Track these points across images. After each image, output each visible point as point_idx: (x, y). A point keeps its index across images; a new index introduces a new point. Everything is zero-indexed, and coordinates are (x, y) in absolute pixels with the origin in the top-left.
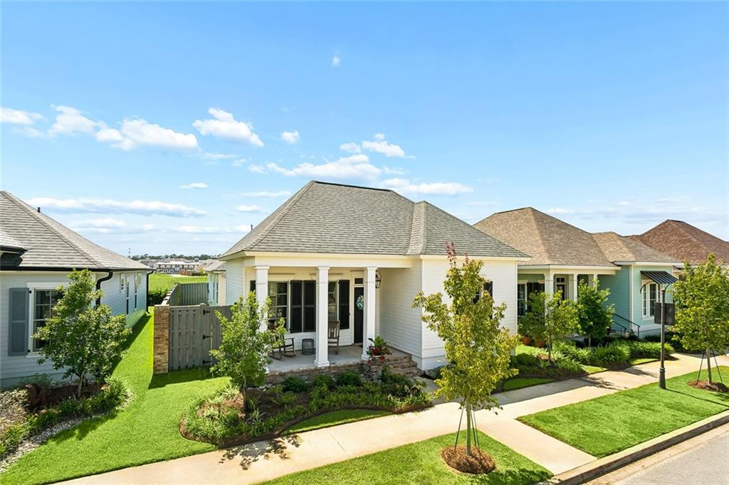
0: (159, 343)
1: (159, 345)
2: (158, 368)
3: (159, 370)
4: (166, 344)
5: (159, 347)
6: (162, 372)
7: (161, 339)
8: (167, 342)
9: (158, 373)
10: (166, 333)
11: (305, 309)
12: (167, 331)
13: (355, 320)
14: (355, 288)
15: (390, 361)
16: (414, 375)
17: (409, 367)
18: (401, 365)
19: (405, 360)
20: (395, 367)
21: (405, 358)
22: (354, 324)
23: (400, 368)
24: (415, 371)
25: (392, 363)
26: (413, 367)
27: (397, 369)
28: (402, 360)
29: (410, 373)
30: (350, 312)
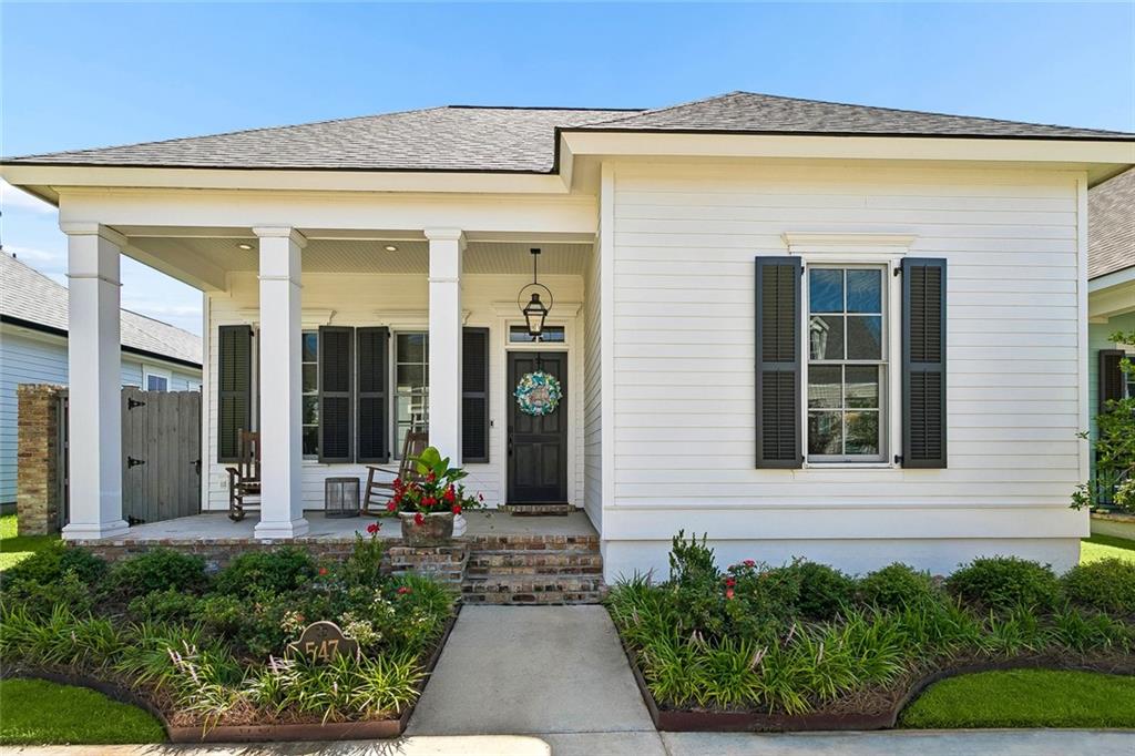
0: (30, 466)
1: (28, 471)
2: (27, 522)
3: (29, 528)
4: (43, 471)
5: (28, 476)
6: (35, 533)
7: (32, 459)
8: (45, 466)
9: (27, 533)
10: (43, 446)
11: (362, 401)
12: (44, 441)
13: (509, 441)
14: (509, 353)
15: (512, 546)
16: (569, 598)
17: (566, 571)
18: (535, 560)
19: (571, 547)
20: (510, 565)
21: (571, 541)
22: (509, 453)
23: (531, 571)
24: (574, 584)
25: (519, 555)
26: (584, 571)
27: (517, 571)
28: (561, 546)
29: (549, 588)
30: (491, 418)
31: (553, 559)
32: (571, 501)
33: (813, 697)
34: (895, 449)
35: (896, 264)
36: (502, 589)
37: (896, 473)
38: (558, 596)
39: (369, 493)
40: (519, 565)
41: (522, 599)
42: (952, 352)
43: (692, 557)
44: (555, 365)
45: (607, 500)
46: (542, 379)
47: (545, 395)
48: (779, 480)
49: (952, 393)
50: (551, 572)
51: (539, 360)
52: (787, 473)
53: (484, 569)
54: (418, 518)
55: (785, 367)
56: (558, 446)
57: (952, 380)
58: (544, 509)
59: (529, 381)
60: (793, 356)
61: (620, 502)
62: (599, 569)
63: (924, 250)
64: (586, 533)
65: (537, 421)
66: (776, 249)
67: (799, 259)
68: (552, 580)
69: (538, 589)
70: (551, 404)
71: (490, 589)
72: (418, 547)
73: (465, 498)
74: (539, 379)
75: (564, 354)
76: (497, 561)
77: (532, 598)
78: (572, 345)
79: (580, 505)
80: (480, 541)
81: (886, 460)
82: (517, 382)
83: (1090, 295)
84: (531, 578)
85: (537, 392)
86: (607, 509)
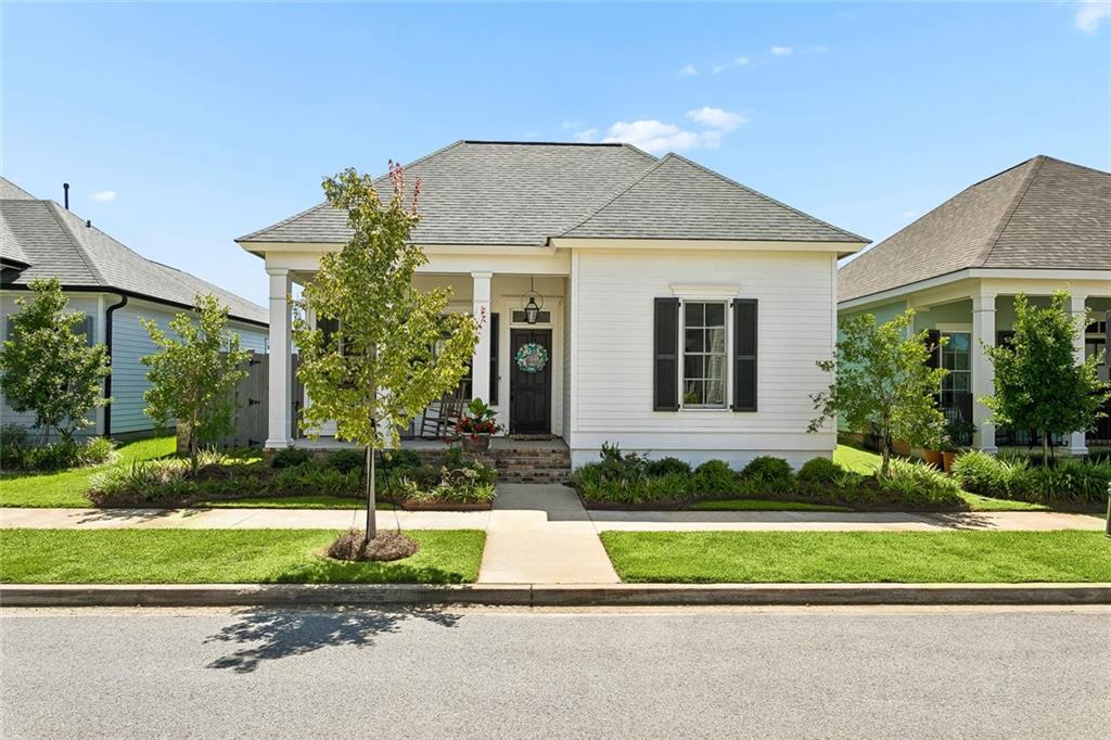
13: (511, 390)
14: (512, 330)
15: (519, 454)
16: (552, 480)
17: (551, 467)
18: (533, 461)
19: (554, 455)
20: (520, 463)
21: (554, 452)
22: (512, 398)
23: (531, 467)
24: (555, 473)
25: (523, 458)
26: (562, 467)
27: (524, 467)
28: (548, 455)
29: (542, 475)
30: (500, 375)
31: (542, 460)
32: (553, 432)
33: (645, 498)
34: (730, 402)
35: (732, 301)
36: (517, 475)
37: (731, 414)
38: (546, 479)
39: (423, 424)
40: (524, 463)
41: (527, 480)
42: (760, 349)
43: (611, 454)
44: (544, 338)
45: (573, 428)
46: (536, 347)
47: (536, 359)
48: (666, 417)
49: (760, 372)
50: (542, 468)
51: (532, 334)
52: (671, 413)
53: (506, 466)
54: (472, 436)
55: (669, 357)
56: (545, 394)
57: (760, 364)
58: (535, 437)
59: (526, 350)
60: (674, 351)
61: (581, 429)
62: (569, 467)
63: (746, 294)
64: (563, 448)
65: (531, 376)
66: (667, 294)
67: (677, 299)
68: (543, 471)
69: (536, 475)
70: (540, 366)
71: (510, 475)
72: (472, 452)
73: (496, 426)
74: (532, 349)
75: (550, 330)
76: (513, 461)
77: (532, 480)
78: (554, 324)
79: (560, 434)
80: (501, 451)
81: (726, 407)
82: (518, 350)
83: (838, 311)
84: (531, 469)
85: (531, 357)
86: (574, 432)
